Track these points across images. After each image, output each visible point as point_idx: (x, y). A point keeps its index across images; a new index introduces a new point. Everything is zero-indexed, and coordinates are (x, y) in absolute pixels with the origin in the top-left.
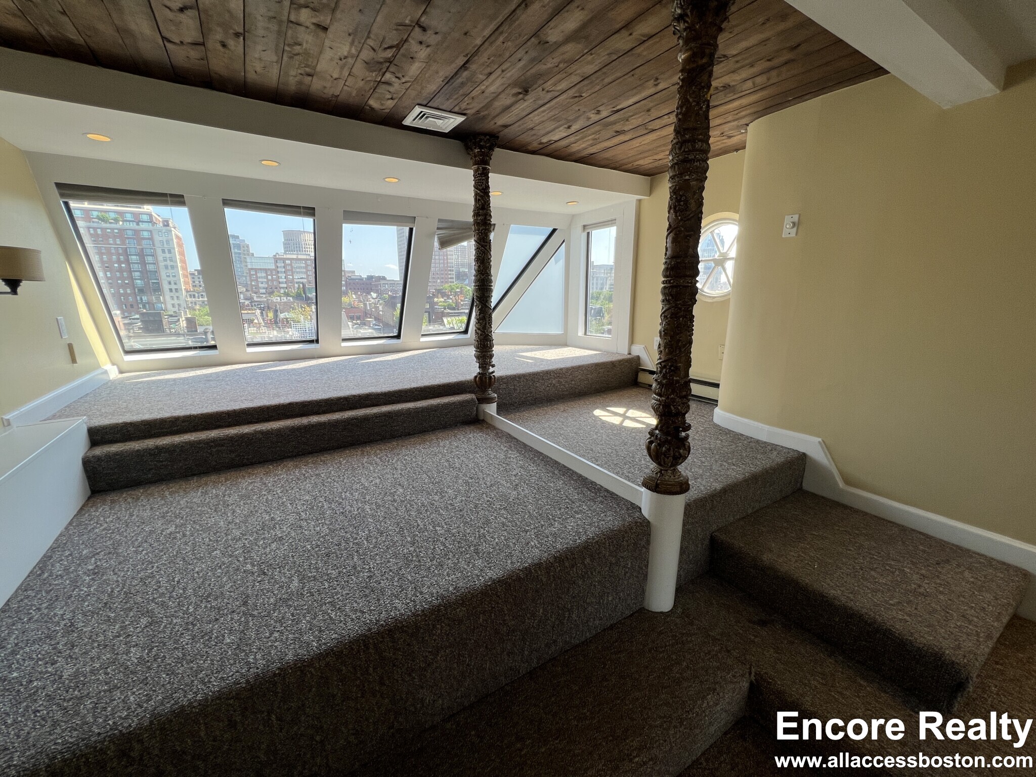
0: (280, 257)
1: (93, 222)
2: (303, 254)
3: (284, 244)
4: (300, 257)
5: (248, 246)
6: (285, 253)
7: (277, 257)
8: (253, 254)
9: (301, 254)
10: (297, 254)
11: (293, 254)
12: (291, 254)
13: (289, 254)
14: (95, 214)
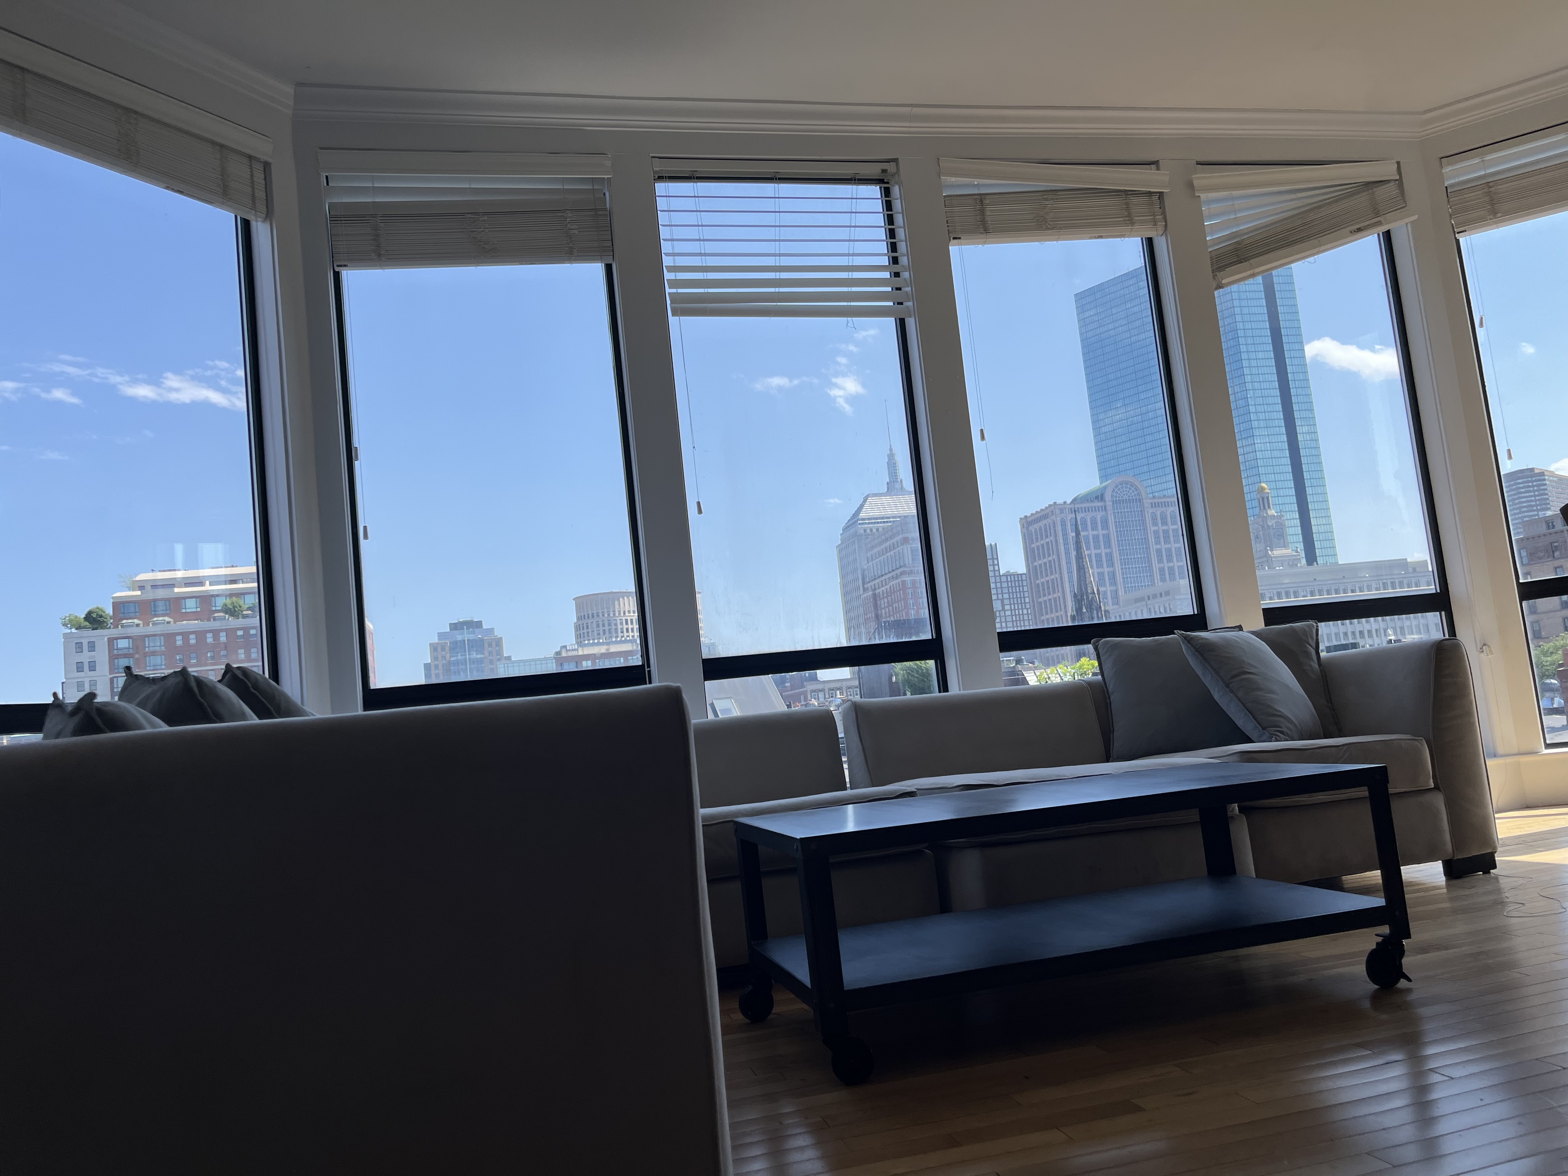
0: (570, 654)
1: (215, 619)
2: (621, 642)
3: (578, 628)
4: (614, 649)
5: (499, 642)
6: (580, 644)
7: (564, 654)
8: (509, 658)
9: (616, 642)
10: (608, 644)
11: (599, 644)
12: (594, 644)
13: (589, 645)
14: (220, 602)
